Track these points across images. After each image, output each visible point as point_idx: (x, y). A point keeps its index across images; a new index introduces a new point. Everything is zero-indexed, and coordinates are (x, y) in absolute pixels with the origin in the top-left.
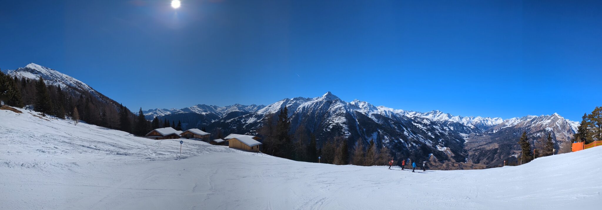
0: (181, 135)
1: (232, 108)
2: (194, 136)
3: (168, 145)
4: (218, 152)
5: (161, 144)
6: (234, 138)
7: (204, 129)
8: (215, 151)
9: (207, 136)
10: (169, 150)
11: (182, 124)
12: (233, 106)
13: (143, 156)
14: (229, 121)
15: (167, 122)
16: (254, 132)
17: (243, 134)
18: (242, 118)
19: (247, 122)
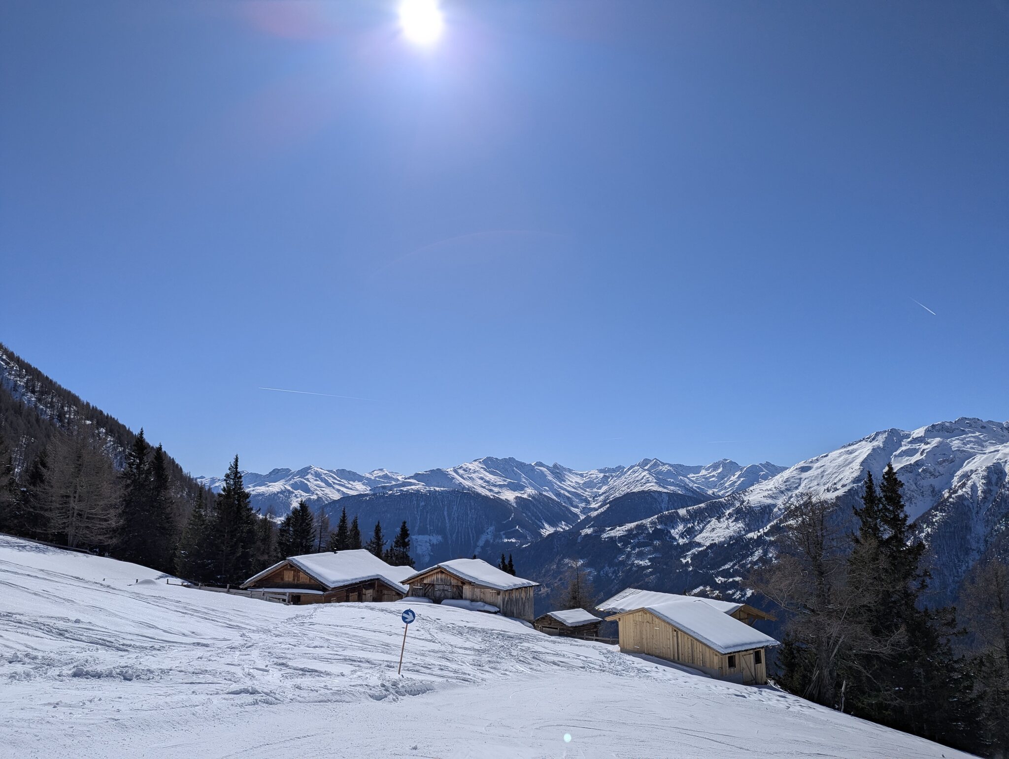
0: (406, 587)
1: (629, 477)
2: (467, 590)
3: (344, 630)
4: (570, 667)
5: (312, 624)
6: (643, 610)
7: (507, 562)
8: (554, 663)
9: (523, 595)
10: (348, 653)
11: (414, 537)
12: (632, 467)
13: (220, 680)
14: (619, 532)
15: (349, 525)
16: (734, 585)
17: (683, 592)
18: (672, 520)
19: (698, 539)
